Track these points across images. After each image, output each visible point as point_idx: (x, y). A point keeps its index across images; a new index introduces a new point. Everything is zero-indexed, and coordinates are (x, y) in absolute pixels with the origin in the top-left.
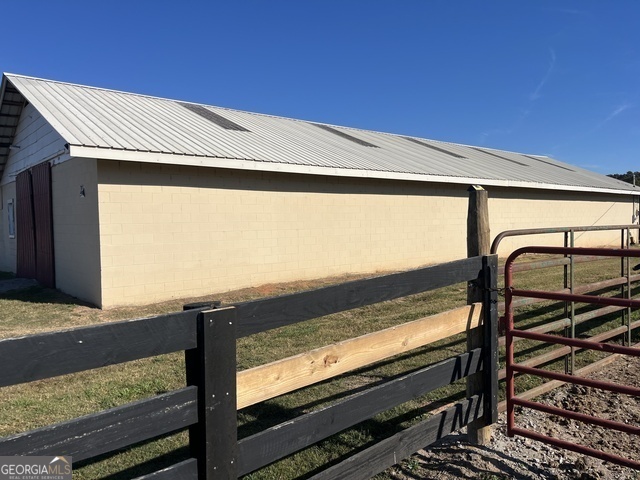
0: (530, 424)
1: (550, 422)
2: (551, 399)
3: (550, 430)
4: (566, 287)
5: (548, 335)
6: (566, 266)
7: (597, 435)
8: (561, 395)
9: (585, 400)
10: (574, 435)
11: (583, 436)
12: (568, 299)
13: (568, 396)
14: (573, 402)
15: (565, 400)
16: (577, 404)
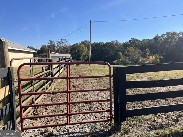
0: (26, 124)
1: (32, 121)
2: (30, 113)
3: (33, 123)
4: (31, 77)
5: (28, 93)
6: (31, 70)
7: (46, 119)
8: (32, 111)
9: (39, 110)
10: (40, 122)
11: (42, 121)
12: (32, 80)
13: (35, 110)
14: (36, 112)
15: (34, 112)
16: (38, 112)
